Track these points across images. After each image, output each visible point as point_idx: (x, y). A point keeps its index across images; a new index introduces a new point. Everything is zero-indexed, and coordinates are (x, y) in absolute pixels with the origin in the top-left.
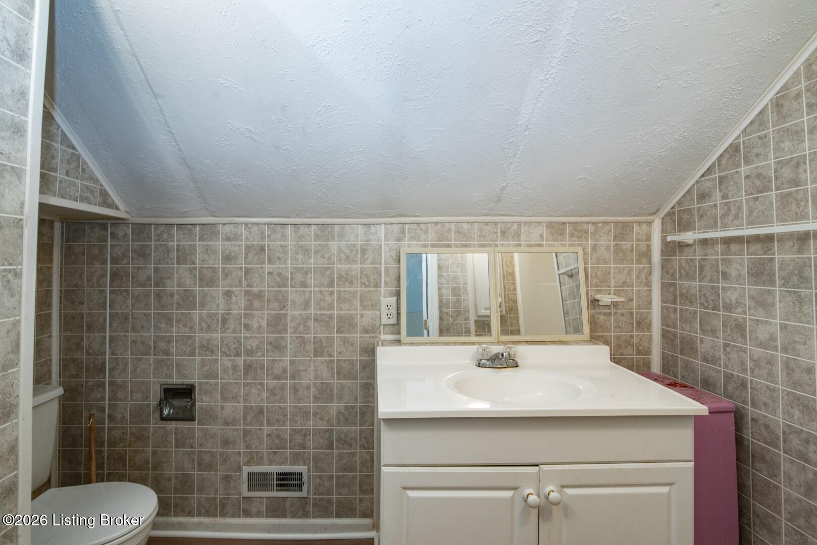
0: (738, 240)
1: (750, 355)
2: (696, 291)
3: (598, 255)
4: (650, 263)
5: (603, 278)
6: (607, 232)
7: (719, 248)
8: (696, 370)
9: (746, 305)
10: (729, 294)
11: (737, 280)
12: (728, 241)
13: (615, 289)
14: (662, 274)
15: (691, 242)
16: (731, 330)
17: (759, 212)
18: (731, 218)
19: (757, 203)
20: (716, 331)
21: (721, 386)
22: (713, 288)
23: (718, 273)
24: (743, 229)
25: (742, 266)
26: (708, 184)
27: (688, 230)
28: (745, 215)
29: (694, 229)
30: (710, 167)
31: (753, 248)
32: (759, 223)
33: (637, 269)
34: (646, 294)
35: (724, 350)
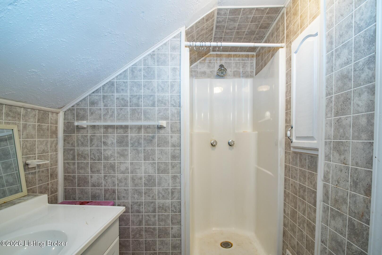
0: (112, 127)
1: (117, 178)
2: (88, 152)
3: (28, 131)
4: (57, 138)
5: (31, 148)
6: (34, 116)
7: (102, 130)
8: (88, 192)
9: (115, 156)
10: (107, 152)
11: (111, 145)
12: (107, 127)
13: (38, 155)
14: (64, 144)
15: (85, 126)
16: (108, 169)
17: (123, 115)
18: (109, 116)
19: (122, 111)
20: (100, 170)
21: (102, 196)
22: (98, 150)
23: (102, 142)
24: (115, 122)
25: (114, 139)
26: (97, 98)
27: (84, 120)
28: (116, 115)
29: (87, 120)
30: (98, 89)
31: (119, 131)
32: (122, 120)
33: (51, 141)
34: (55, 157)
35: (104, 178)
